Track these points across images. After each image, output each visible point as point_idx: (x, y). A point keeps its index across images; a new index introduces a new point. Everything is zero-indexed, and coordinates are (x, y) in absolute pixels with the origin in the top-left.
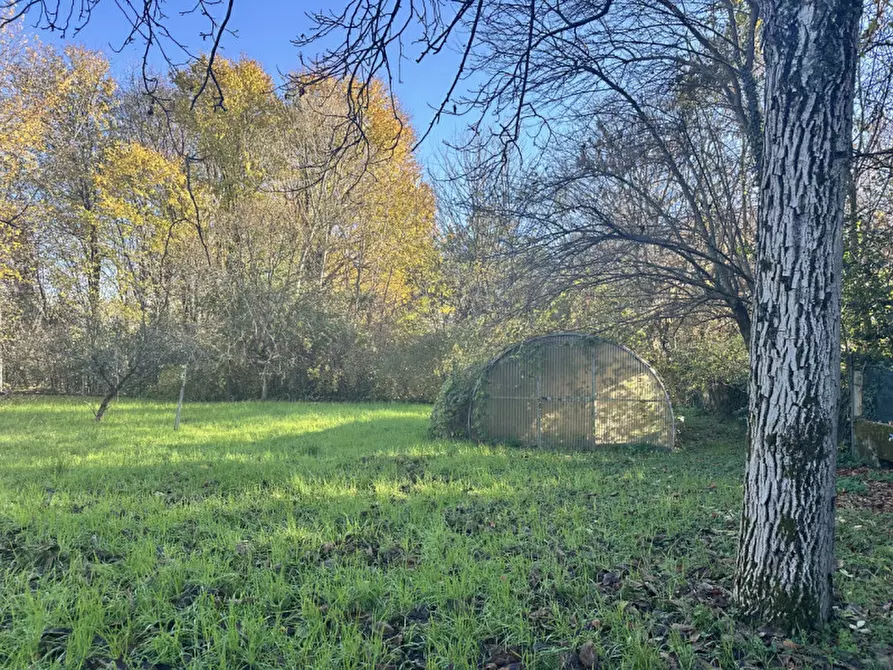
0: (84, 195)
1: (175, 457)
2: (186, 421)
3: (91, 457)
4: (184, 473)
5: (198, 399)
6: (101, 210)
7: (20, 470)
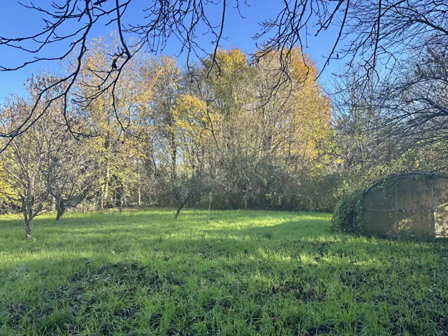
0: (169, 120)
1: (207, 236)
2: (212, 219)
3: (173, 235)
4: (210, 244)
5: (217, 208)
6: (176, 126)
7: (145, 240)
